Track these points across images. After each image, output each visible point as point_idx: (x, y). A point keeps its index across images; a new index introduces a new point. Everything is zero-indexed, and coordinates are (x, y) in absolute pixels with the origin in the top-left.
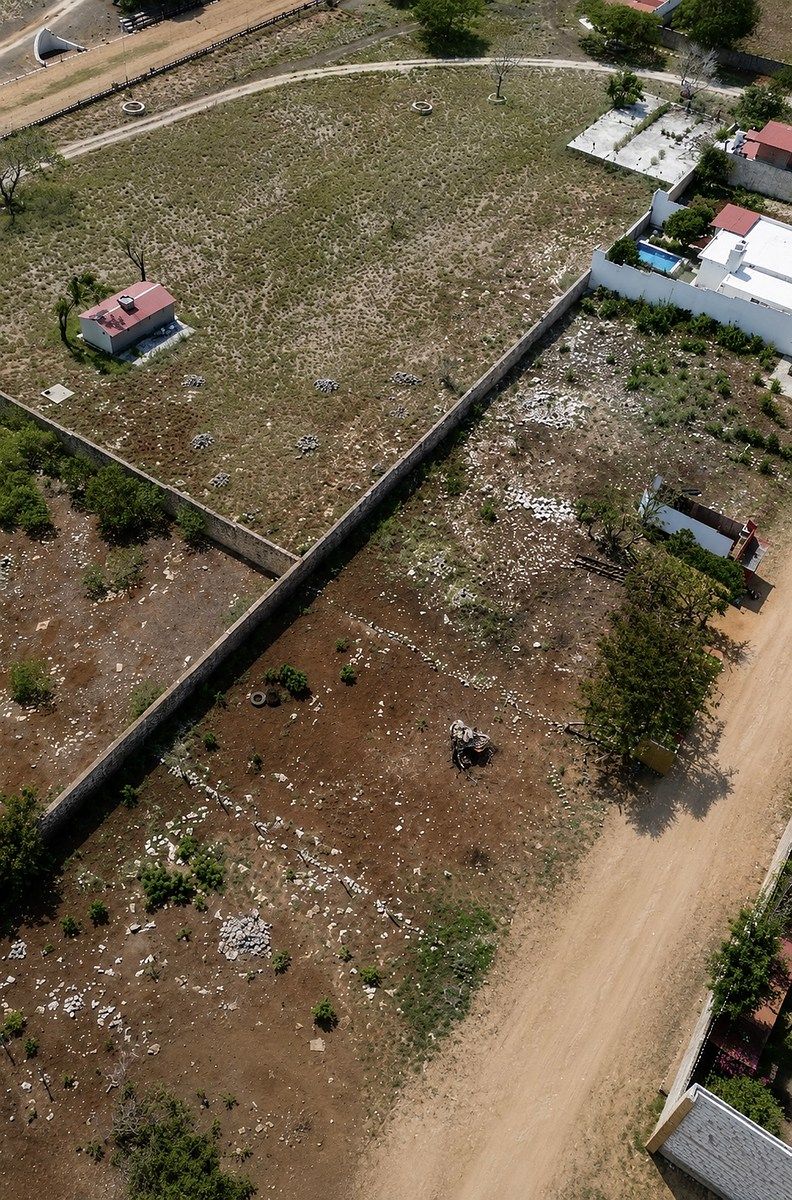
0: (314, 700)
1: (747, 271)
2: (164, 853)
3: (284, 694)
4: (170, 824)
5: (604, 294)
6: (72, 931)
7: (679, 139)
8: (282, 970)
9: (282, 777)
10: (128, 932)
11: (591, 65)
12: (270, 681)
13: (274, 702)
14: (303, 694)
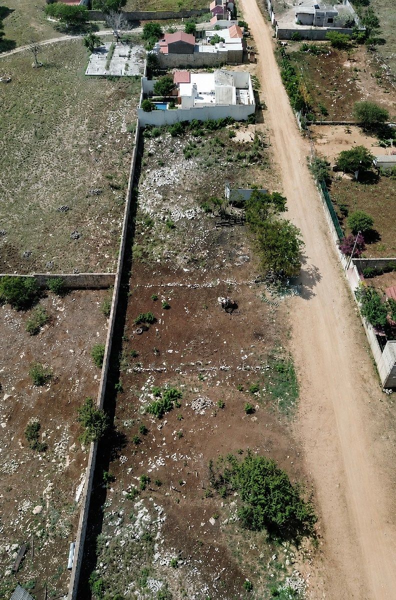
0: (160, 321)
1: (200, 95)
2: (148, 399)
3: (148, 325)
4: (143, 388)
5: (149, 128)
6: (138, 442)
7: (129, 56)
8: (223, 406)
9: (171, 351)
10: (159, 430)
11: (67, 38)
12: (138, 323)
13: (146, 329)
14: (154, 321)
